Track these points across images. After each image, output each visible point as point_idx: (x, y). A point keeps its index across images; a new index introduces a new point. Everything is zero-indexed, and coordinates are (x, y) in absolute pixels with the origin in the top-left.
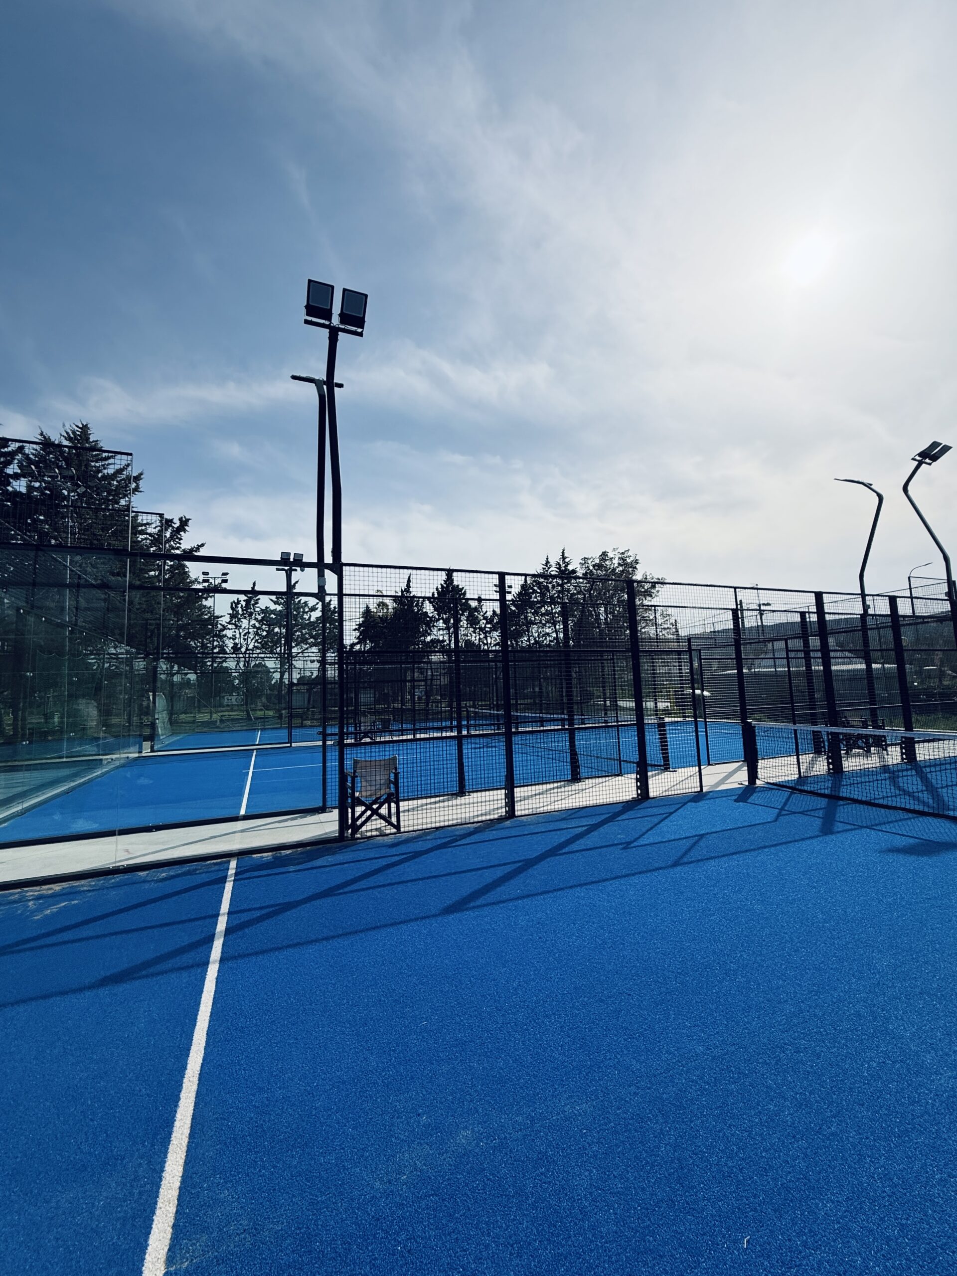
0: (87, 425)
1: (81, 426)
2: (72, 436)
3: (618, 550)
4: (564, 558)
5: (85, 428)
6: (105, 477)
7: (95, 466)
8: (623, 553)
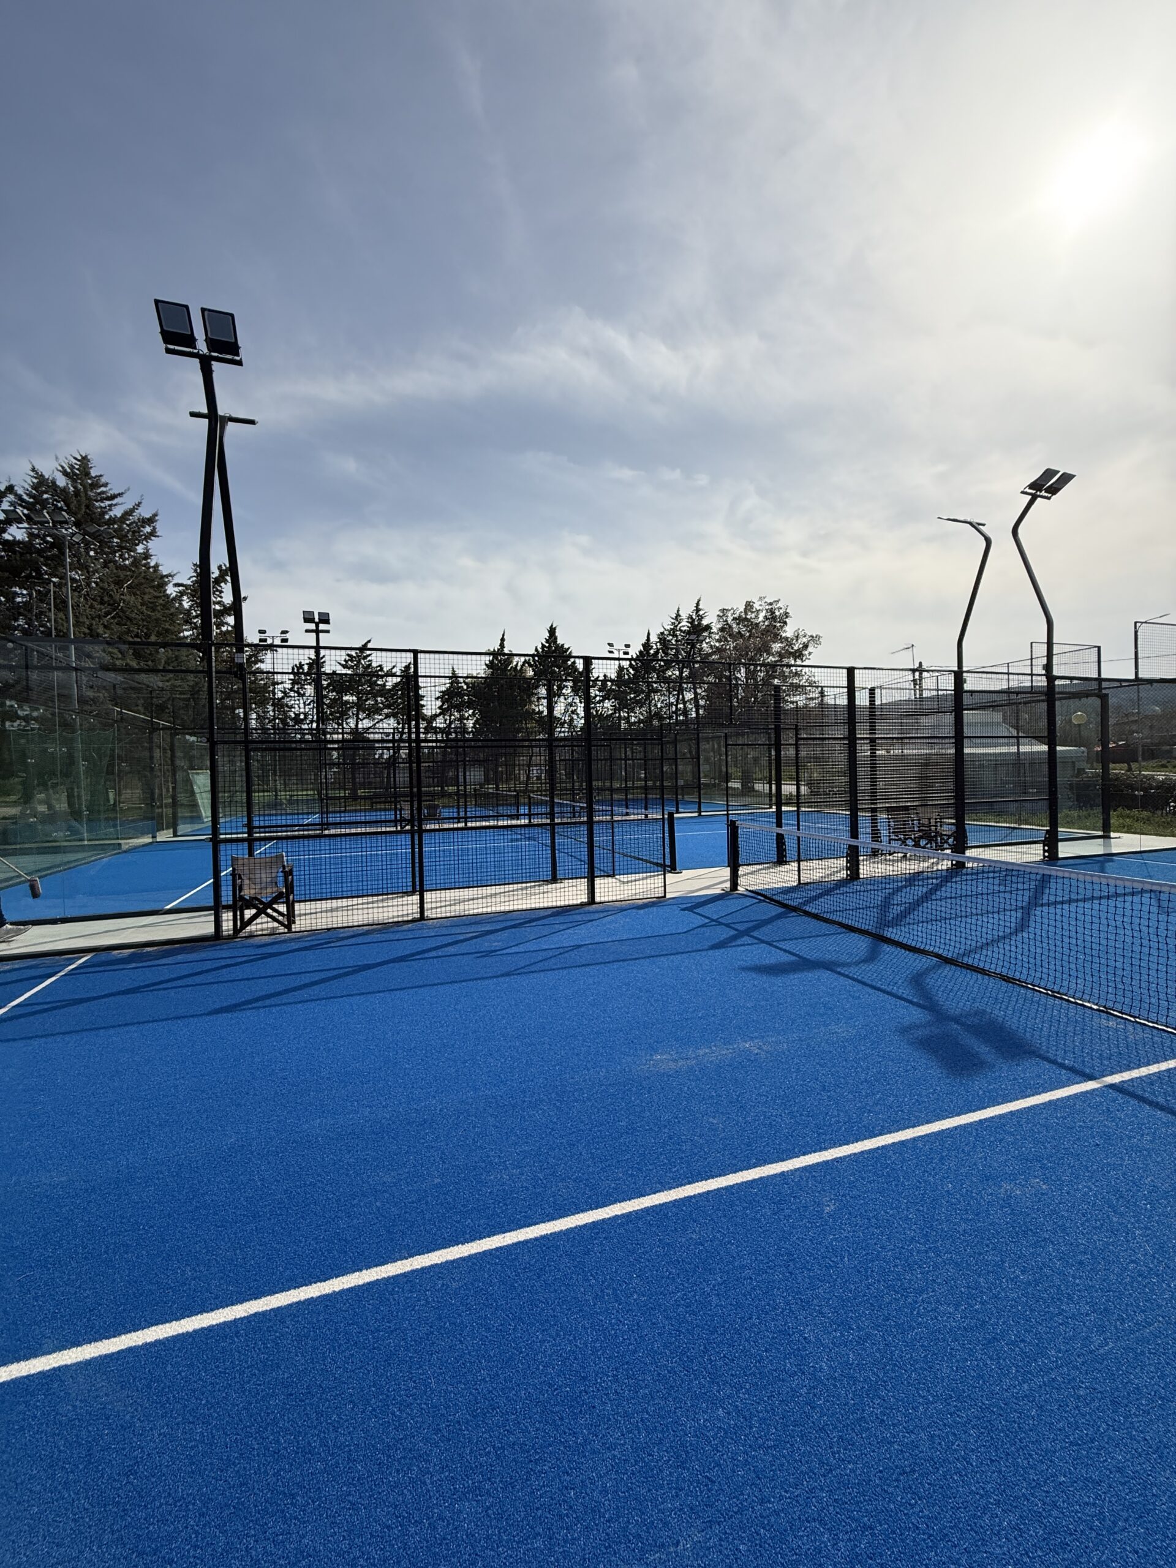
0: (86, 456)
1: (80, 458)
2: (69, 470)
3: (766, 600)
4: (698, 610)
5: (84, 460)
6: (113, 520)
7: (101, 507)
8: (771, 604)
